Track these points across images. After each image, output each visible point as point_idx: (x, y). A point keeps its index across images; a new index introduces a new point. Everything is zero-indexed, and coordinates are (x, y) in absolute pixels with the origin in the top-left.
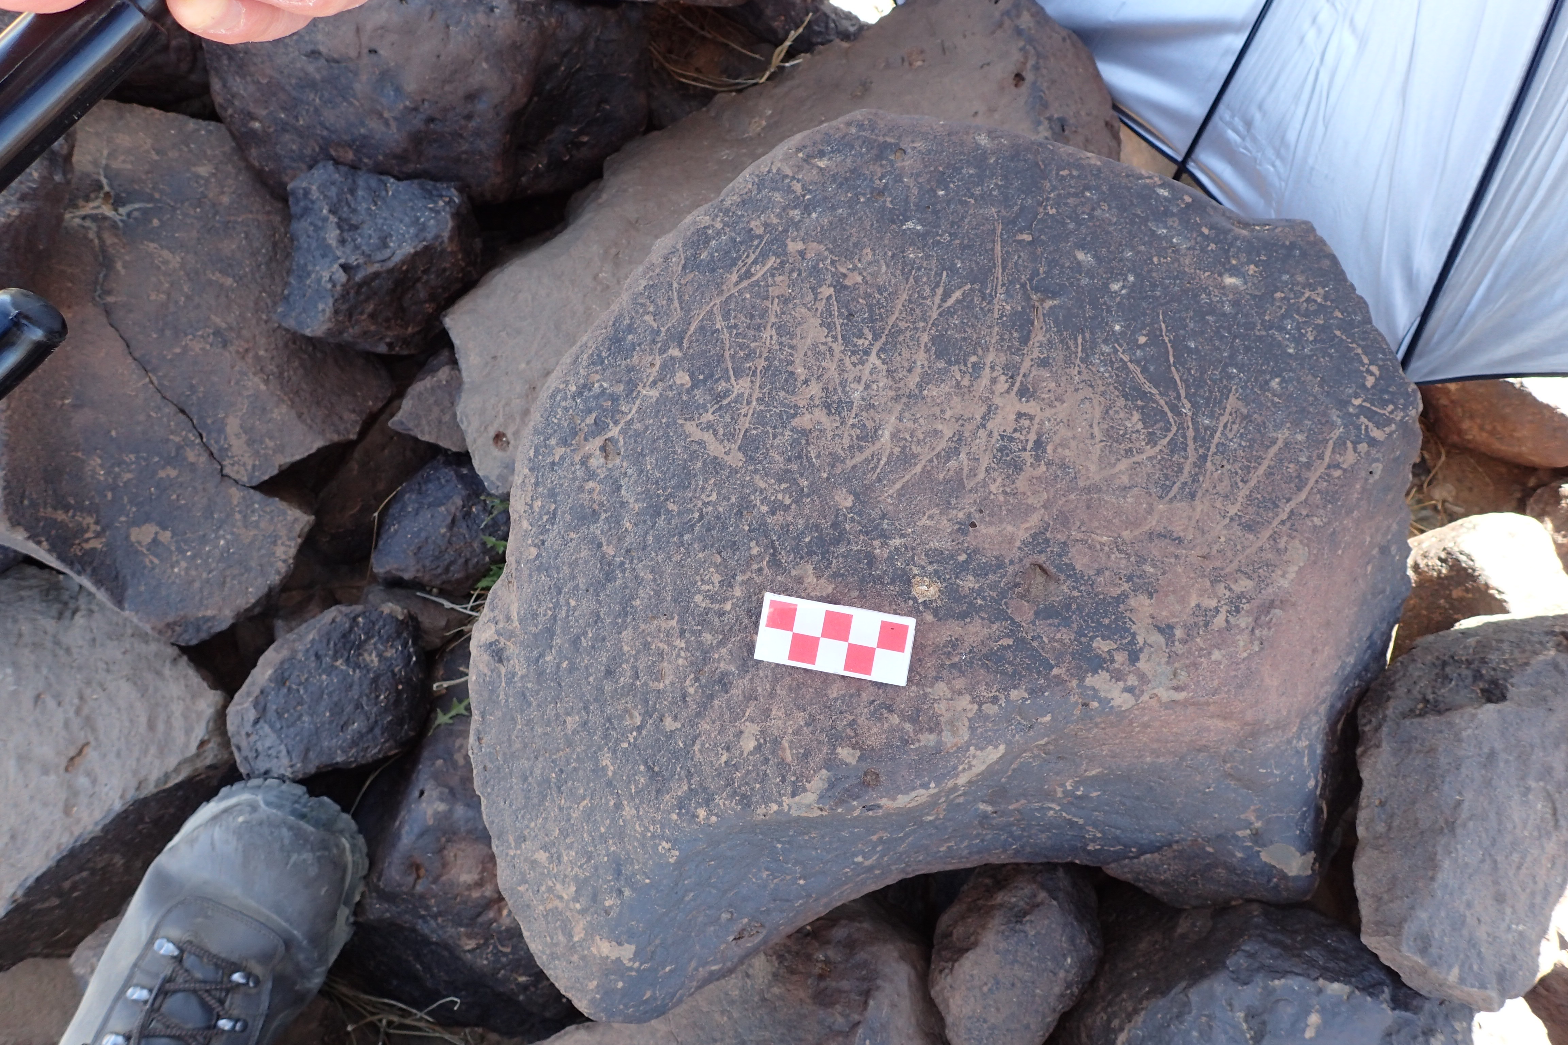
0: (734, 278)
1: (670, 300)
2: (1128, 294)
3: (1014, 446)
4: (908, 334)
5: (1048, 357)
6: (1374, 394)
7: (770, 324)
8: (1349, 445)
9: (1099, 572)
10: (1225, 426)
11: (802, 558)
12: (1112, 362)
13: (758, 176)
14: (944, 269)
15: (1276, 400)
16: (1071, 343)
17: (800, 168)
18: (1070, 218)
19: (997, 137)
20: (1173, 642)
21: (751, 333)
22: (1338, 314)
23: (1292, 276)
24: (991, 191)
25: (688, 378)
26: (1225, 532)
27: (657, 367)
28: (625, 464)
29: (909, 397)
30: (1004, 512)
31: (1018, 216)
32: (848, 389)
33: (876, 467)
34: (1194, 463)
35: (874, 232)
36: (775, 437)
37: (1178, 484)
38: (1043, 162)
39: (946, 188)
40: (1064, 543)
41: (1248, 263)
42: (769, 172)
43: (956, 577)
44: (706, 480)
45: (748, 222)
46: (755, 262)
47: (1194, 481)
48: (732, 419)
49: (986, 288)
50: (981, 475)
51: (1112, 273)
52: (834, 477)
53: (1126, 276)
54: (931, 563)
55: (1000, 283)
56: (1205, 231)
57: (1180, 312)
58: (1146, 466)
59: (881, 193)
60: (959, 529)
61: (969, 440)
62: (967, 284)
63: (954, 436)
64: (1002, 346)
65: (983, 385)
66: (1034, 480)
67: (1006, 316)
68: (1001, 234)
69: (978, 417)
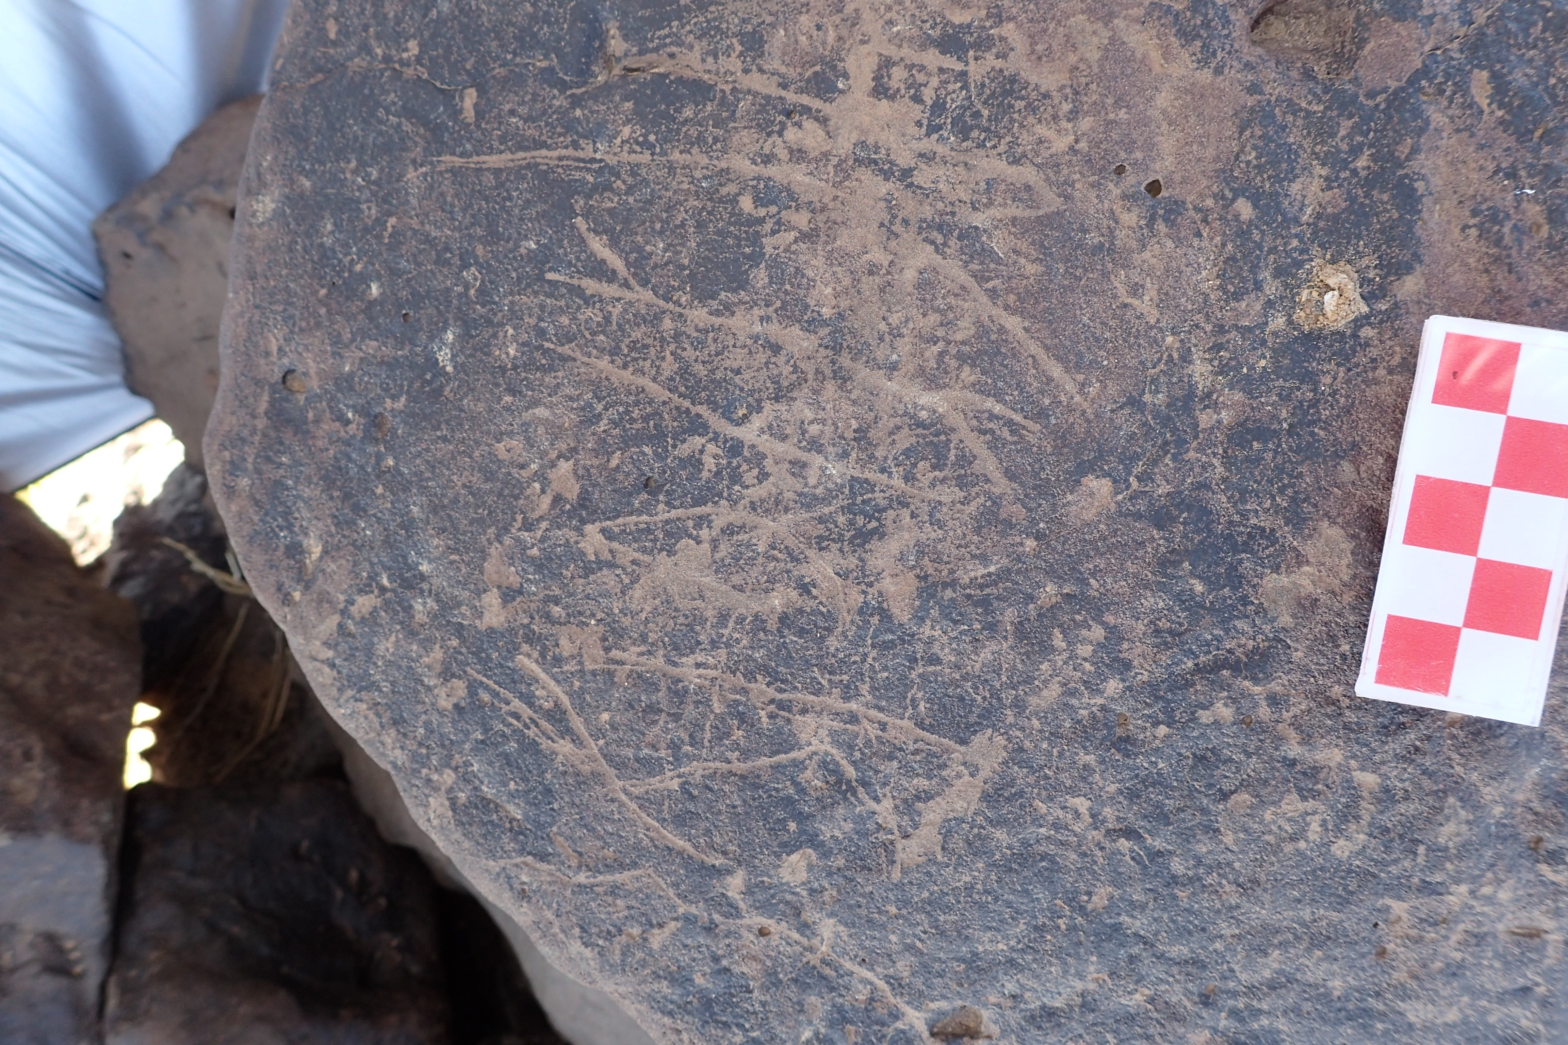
0: (564, 747)
1: (614, 890)
3: (955, 101)
4: (690, 353)
5: (740, 34)
7: (670, 669)
11: (1245, 600)
13: (340, 690)
14: (540, 278)
17: (323, 599)
18: (427, 11)
19: (259, 175)
21: (690, 711)
24: (369, 182)
25: (794, 857)
27: (769, 923)
28: (992, 999)
29: (837, 348)
30: (1123, 114)
31: (423, 122)
32: (819, 491)
33: (1010, 423)
35: (458, 435)
36: (934, 660)
38: (310, 75)
39: (364, 279)
42: (333, 666)
43: (1297, 221)
44: (1038, 821)
45: (441, 713)
46: (529, 700)
48: (891, 757)
49: (583, 182)
50: (1028, 174)
52: (1033, 522)
54: (1258, 286)
55: (570, 152)
59: (375, 422)
60: (1166, 220)
61: (940, 205)
62: (573, 227)
63: (933, 242)
64: (716, 140)
65: (807, 179)
66: (1039, 48)
67: (645, 136)
68: (462, 155)
69: (885, 187)
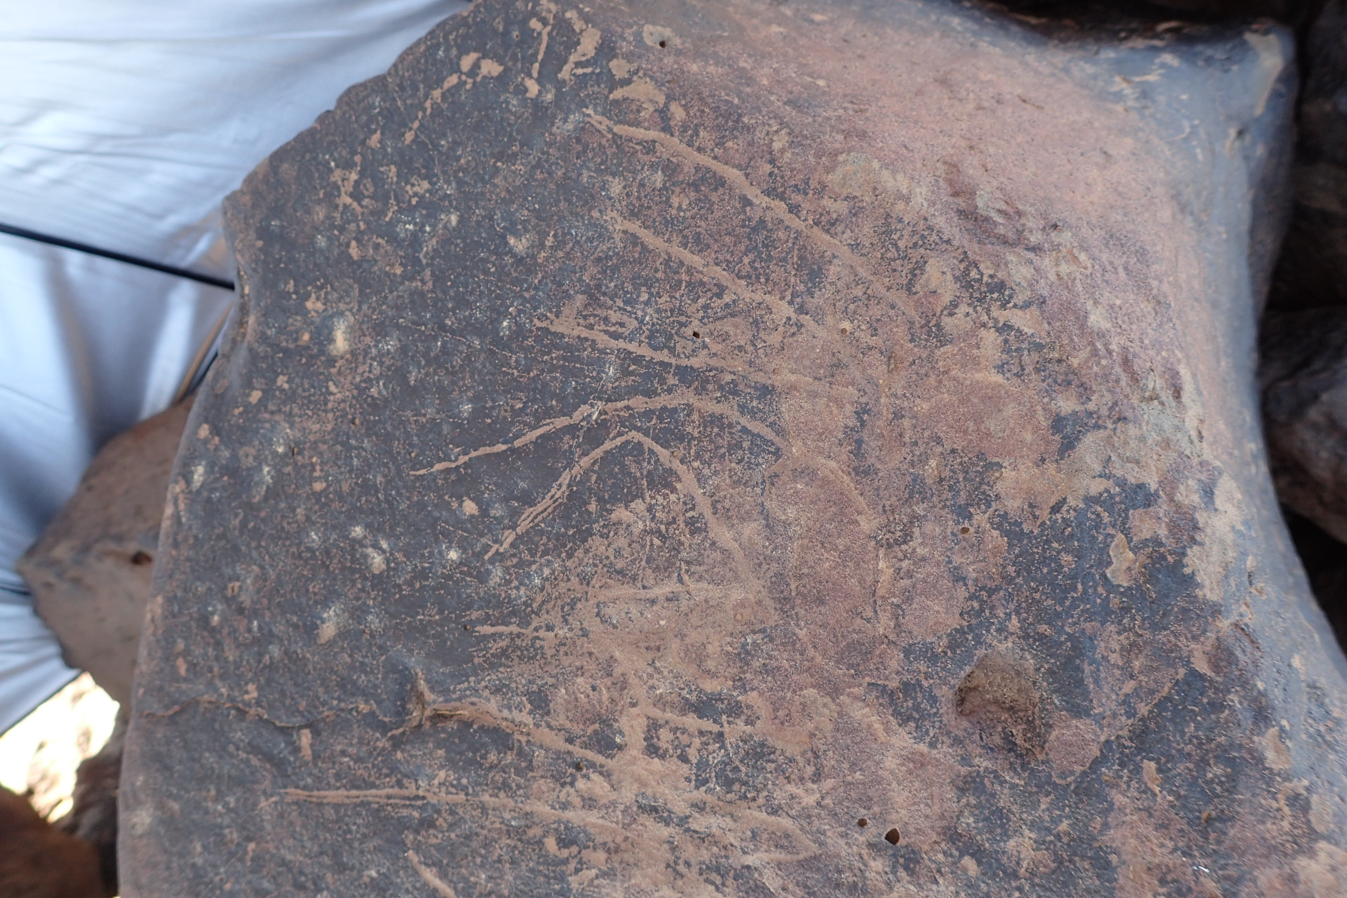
2: (387, 537)
3: (717, 757)
5: (528, 693)
6: (514, 58)
8: (618, 94)
9: (959, 578)
10: (616, 336)
12: (521, 564)
15: (550, 241)
16: (495, 647)
18: (261, 655)
19: (134, 793)
20: (1090, 414)
22: (374, 140)
23: (316, 229)
24: (229, 810)
26: (829, 320)
30: (858, 775)
31: (269, 757)
34: (697, 392)
37: (745, 421)
38: (167, 707)
40: (907, 652)
41: (305, 313)
43: (1015, 875)
47: (735, 393)
49: (410, 817)
51: (353, 571)
53: (354, 540)
55: (396, 791)
56: (256, 396)
57: (408, 435)
58: (717, 488)
60: (906, 868)
61: (715, 849)
62: (406, 859)
63: (713, 883)
64: (519, 787)
65: (601, 821)
66: (781, 714)
67: (459, 780)
68: (305, 788)
69: (665, 832)
